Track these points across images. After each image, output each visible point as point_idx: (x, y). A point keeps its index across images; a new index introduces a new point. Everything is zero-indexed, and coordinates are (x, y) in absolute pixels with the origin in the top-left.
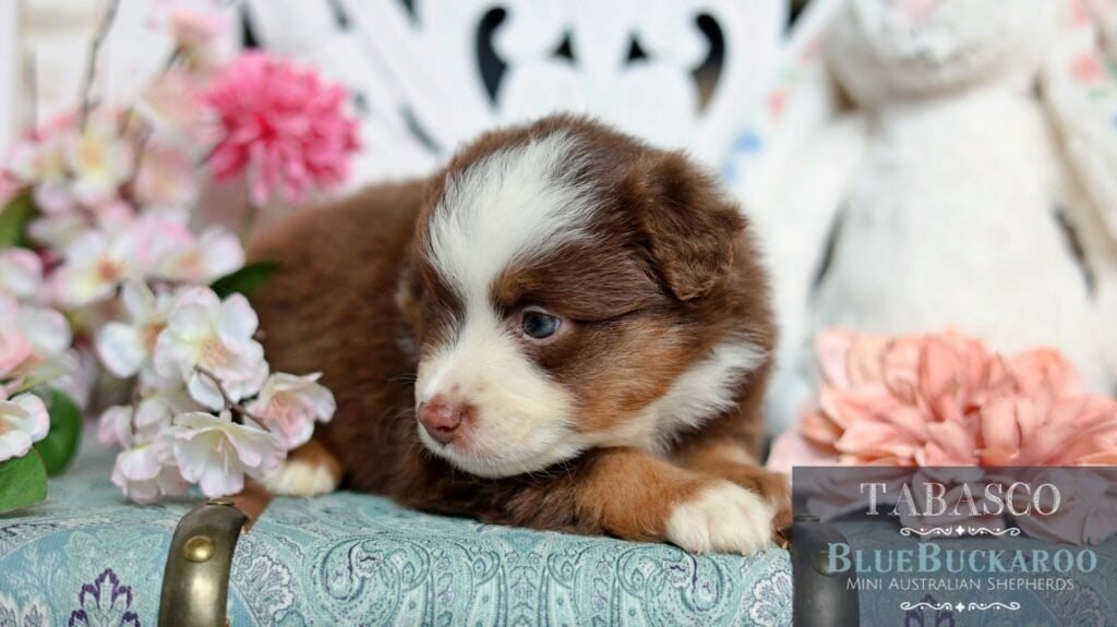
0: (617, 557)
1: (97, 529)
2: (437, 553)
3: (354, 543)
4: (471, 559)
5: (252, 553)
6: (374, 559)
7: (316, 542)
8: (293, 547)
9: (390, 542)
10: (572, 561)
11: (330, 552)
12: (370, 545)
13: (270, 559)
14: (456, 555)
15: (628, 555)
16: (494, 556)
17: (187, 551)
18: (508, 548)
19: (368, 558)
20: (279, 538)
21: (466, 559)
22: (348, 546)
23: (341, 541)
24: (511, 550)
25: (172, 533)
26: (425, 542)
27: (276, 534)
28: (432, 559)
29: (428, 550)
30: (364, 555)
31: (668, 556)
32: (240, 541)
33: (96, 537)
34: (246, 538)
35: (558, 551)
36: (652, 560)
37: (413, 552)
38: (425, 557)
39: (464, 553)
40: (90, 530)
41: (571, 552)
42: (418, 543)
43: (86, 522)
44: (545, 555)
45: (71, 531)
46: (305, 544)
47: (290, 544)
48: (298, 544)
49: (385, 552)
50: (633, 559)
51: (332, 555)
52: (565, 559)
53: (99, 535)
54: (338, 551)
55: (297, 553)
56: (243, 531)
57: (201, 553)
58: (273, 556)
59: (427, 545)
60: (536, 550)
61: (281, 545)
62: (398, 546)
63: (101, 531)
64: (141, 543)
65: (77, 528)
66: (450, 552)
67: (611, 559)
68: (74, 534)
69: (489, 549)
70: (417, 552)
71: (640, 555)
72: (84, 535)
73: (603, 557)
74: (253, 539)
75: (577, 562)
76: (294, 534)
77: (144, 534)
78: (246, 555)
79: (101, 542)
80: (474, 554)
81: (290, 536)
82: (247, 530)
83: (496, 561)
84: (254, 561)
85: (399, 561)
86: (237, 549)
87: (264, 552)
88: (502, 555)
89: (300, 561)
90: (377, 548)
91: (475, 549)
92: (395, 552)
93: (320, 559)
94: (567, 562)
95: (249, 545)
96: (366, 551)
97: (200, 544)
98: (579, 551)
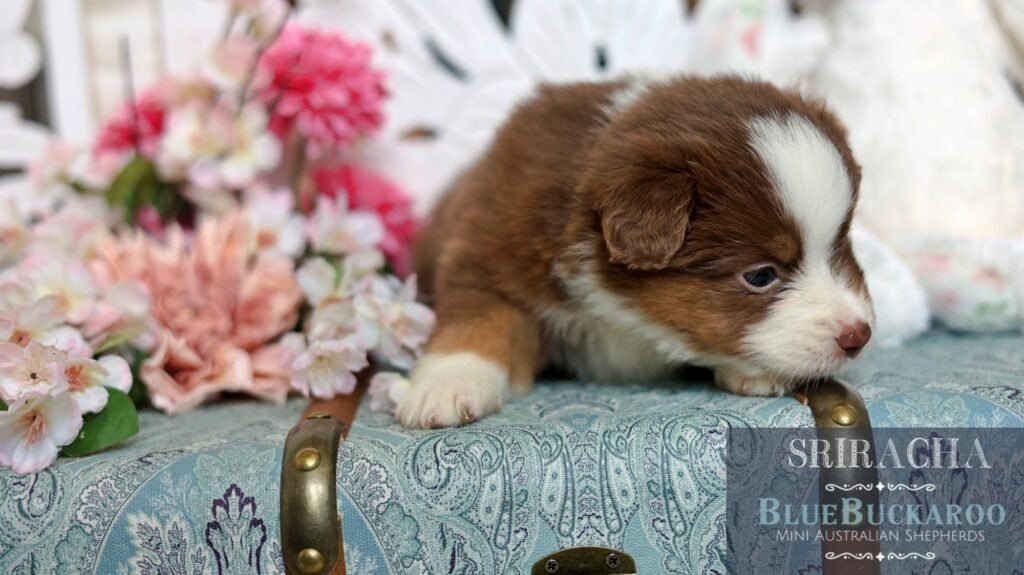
0: (662, 428)
1: (219, 450)
2: (508, 441)
3: (437, 439)
4: (538, 443)
5: (352, 457)
6: (456, 451)
7: (404, 442)
8: (386, 448)
9: (467, 435)
10: (625, 435)
11: (418, 450)
12: (451, 440)
13: (368, 461)
14: (525, 440)
15: (672, 424)
16: (558, 438)
17: (298, 463)
18: (568, 430)
19: (451, 451)
20: (373, 442)
21: (533, 444)
22: (432, 442)
23: (426, 438)
24: (571, 431)
25: (282, 447)
26: (497, 432)
27: (370, 438)
28: (505, 446)
29: (501, 439)
30: (447, 449)
31: (706, 423)
32: (341, 448)
33: (219, 457)
34: (346, 445)
35: (612, 428)
36: (692, 427)
37: (488, 442)
38: (499, 446)
39: (531, 438)
40: (213, 452)
41: (623, 428)
42: (491, 433)
43: (207, 444)
44: (601, 433)
45: (196, 455)
46: (396, 445)
47: (383, 446)
48: (390, 445)
49: (465, 445)
50: (676, 427)
51: (420, 452)
52: (618, 434)
53: (220, 455)
54: (424, 447)
55: (390, 453)
56: (342, 439)
57: (311, 463)
58: (370, 458)
59: (500, 435)
60: (592, 429)
61: (376, 448)
62: (474, 438)
63: (222, 451)
64: (258, 459)
65: (201, 452)
66: (519, 438)
67: (657, 430)
68: (199, 458)
69: (552, 432)
70: (491, 442)
71: (682, 424)
72: (208, 457)
73: (651, 429)
74: (351, 445)
75: (628, 436)
76: (386, 436)
77: (259, 451)
78: (347, 459)
79: (224, 462)
80: (540, 437)
81: (382, 438)
82: (344, 438)
83: (560, 443)
84: (355, 464)
85: (477, 451)
86: (339, 455)
87: (362, 456)
88: (564, 437)
89: (394, 461)
90: (458, 441)
91: (541, 434)
92: (473, 443)
93: (410, 456)
94: (620, 436)
95: (349, 451)
96: (448, 446)
97: (308, 455)
98: (629, 426)
